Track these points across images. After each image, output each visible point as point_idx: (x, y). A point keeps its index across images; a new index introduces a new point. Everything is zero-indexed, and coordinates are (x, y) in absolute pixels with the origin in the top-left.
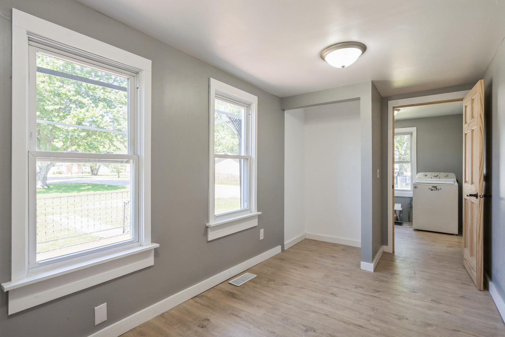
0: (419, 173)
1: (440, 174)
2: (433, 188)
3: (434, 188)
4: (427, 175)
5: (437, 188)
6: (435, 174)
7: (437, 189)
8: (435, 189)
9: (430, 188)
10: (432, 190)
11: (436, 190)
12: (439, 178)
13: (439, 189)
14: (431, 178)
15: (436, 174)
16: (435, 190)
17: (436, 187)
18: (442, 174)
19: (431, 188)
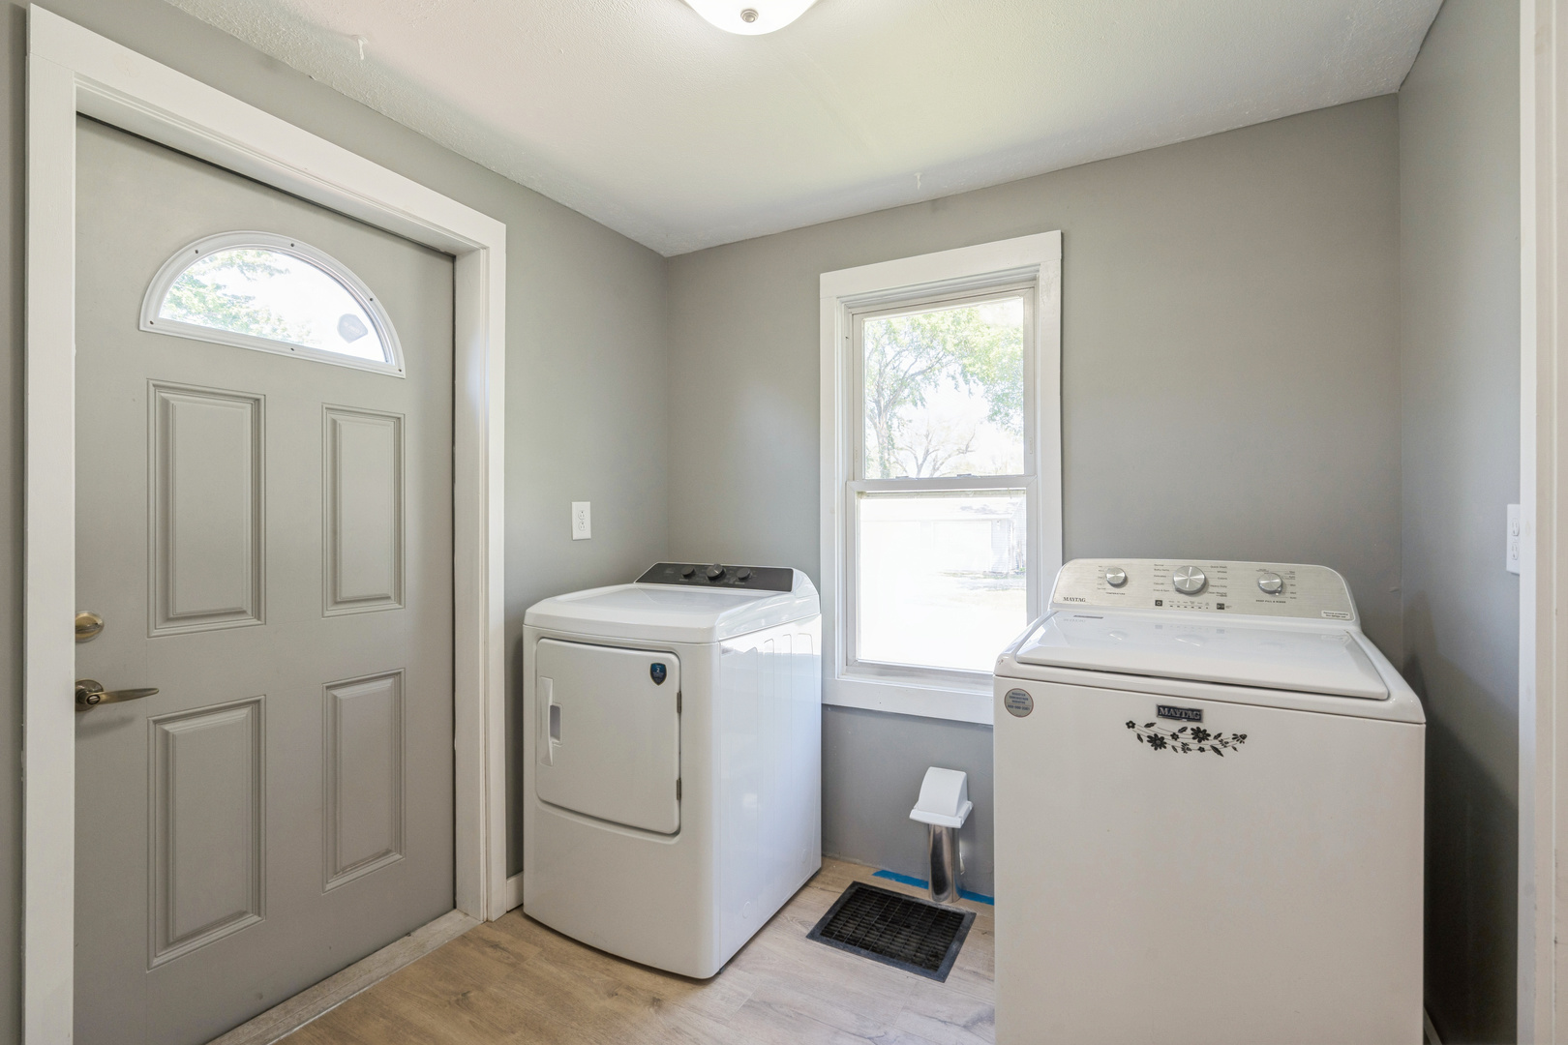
0: (1072, 562)
1: (1223, 570)
2: (1166, 727)
3: (1174, 726)
4: (1125, 581)
5: (1208, 724)
6: (1185, 569)
7: (1200, 735)
8: (1187, 737)
9: (1140, 723)
10: (1157, 742)
11: (1194, 744)
12: (1221, 607)
13: (1227, 736)
14: (1159, 603)
15: (1197, 570)
16: (1185, 748)
17: (1196, 715)
18: (1242, 576)
19: (1152, 717)
